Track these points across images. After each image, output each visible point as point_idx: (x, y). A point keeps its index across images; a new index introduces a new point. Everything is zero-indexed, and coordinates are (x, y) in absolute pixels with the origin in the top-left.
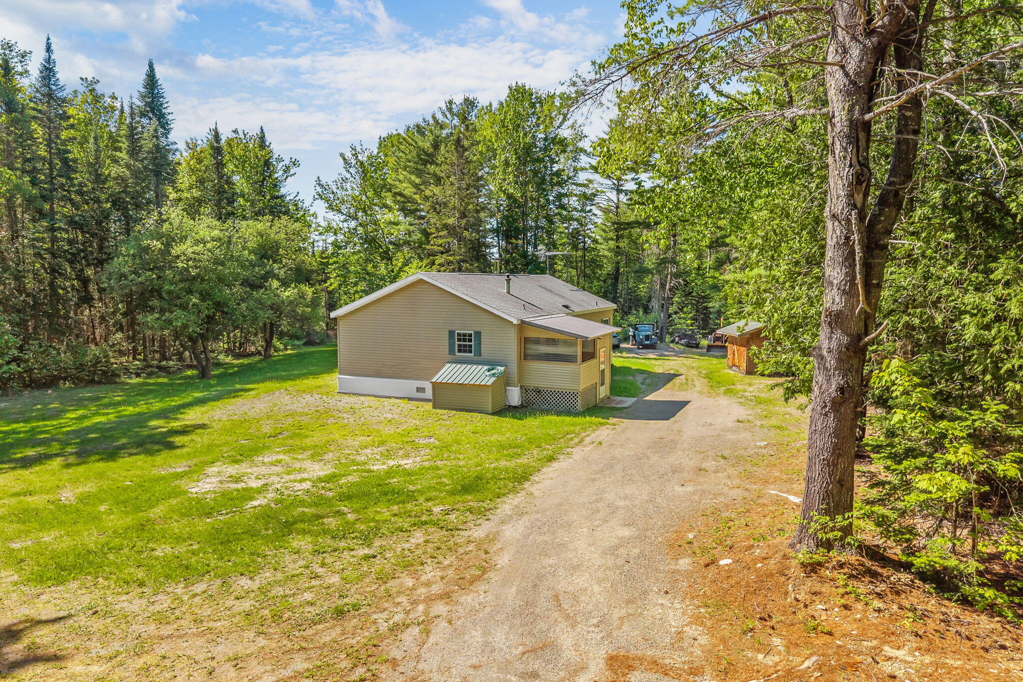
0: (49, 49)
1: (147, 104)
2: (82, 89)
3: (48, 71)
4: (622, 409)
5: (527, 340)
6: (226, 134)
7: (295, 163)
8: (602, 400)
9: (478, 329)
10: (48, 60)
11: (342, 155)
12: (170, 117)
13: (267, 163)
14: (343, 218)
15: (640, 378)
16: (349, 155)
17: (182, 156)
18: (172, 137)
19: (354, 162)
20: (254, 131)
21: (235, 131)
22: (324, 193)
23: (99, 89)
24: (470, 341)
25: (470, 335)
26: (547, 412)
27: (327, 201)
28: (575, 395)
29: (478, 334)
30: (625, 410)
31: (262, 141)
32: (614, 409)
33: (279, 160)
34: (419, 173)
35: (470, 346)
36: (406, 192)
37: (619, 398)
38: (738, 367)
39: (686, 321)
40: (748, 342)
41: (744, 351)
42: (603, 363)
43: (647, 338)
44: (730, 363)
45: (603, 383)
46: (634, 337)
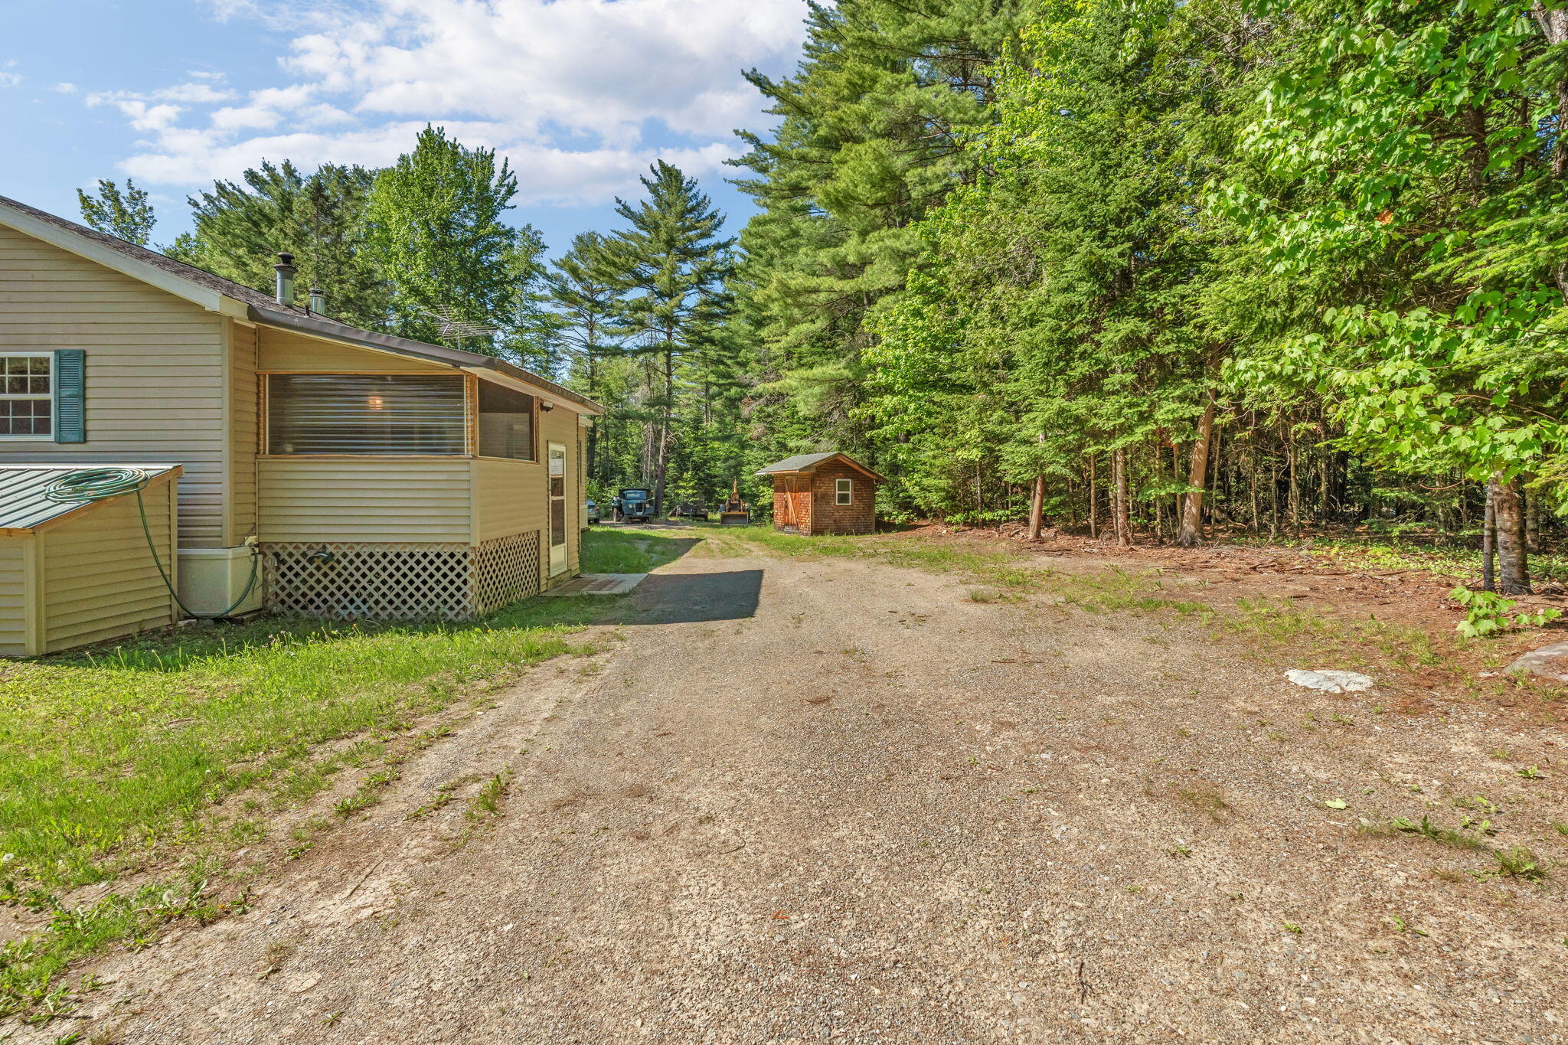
4: (614, 598)
5: (282, 386)
8: (557, 582)
9: (72, 344)
15: (642, 547)
24: (42, 386)
25: (41, 366)
26: (344, 626)
28: (456, 562)
29: (75, 362)
30: (623, 602)
32: (591, 599)
35: (43, 407)
37: (602, 577)
38: (796, 526)
39: (686, 491)
40: (813, 481)
41: (807, 497)
42: (557, 486)
43: (640, 507)
44: (779, 521)
45: (558, 539)
46: (620, 508)
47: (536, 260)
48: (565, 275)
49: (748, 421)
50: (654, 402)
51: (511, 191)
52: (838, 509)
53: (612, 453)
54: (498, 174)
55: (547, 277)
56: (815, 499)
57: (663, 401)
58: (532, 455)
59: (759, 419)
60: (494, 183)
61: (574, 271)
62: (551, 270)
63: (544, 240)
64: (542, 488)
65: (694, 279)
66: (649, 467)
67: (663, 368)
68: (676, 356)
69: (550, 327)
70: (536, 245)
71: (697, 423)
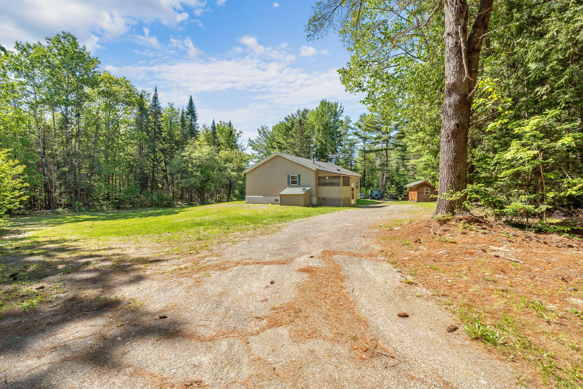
0: (156, 90)
1: (189, 110)
2: (168, 107)
3: (155, 98)
6: (217, 122)
7: (241, 132)
8: (353, 205)
9: (299, 174)
10: (156, 94)
11: (258, 130)
12: (197, 115)
13: (231, 132)
14: (258, 152)
16: (260, 129)
17: (200, 129)
18: (197, 122)
19: (262, 132)
20: (227, 122)
21: (220, 122)
22: (251, 143)
23: (174, 107)
27: (252, 146)
28: (340, 200)
31: (230, 125)
33: (235, 131)
34: (286, 135)
36: (281, 142)
38: (414, 200)
39: (393, 191)
40: (417, 189)
41: (416, 193)
42: (353, 190)
43: (376, 195)
44: (410, 199)
45: (353, 198)
46: (371, 196)
47: (349, 125)
48: (357, 127)
49: (409, 171)
50: (382, 165)
51: (342, 112)
52: (425, 196)
53: (370, 179)
54: (339, 107)
55: (352, 129)
56: (418, 193)
57: (385, 164)
58: (349, 185)
59: (412, 170)
60: (338, 110)
61: (360, 126)
62: (353, 126)
63: (351, 119)
64: (351, 189)
65: (394, 128)
66: (381, 183)
67: (385, 154)
68: (389, 151)
69: (352, 144)
70: (349, 121)
71: (398, 170)
